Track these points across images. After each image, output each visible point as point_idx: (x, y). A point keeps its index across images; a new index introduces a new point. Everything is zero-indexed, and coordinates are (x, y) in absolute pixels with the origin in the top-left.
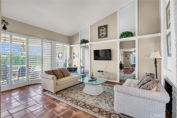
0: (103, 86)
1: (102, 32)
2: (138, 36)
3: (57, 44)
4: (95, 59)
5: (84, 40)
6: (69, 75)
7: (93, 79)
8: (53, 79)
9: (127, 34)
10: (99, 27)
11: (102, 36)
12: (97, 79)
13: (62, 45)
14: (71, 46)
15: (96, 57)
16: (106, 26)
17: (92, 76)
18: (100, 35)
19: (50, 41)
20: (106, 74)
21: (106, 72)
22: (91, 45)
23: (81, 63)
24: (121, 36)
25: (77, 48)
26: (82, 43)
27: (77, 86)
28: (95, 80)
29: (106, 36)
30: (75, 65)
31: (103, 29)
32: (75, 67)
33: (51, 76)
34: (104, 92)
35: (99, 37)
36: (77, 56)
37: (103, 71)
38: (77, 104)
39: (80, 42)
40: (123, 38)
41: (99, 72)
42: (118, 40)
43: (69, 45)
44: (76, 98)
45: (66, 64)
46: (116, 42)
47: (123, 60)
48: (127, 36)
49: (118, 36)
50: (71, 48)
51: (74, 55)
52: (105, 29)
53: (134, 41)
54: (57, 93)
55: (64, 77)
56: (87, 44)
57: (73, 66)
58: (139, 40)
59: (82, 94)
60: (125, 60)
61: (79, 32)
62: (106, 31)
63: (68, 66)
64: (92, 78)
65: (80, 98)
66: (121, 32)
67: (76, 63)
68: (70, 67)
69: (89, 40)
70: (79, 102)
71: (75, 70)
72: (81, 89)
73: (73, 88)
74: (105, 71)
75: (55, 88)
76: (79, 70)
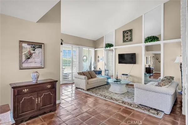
0: (127, 88)
1: (127, 36)
2: (164, 40)
3: (84, 49)
4: (120, 62)
5: (109, 44)
6: (96, 77)
7: (117, 81)
8: (85, 79)
9: (152, 39)
10: (124, 32)
11: (126, 40)
12: (121, 80)
13: (87, 49)
14: (96, 49)
15: (121, 60)
16: (131, 31)
17: (117, 78)
18: (125, 39)
19: (78, 46)
20: (130, 77)
21: (131, 76)
22: (115, 49)
23: (106, 66)
24: (146, 41)
25: (102, 52)
26: (107, 47)
27: (103, 86)
28: (120, 81)
29: (131, 40)
30: (100, 68)
31: (127, 33)
32: (100, 70)
33: (83, 77)
34: (128, 92)
35: (124, 41)
36: (101, 59)
37: (127, 75)
38: (105, 98)
39: (104, 46)
40: (147, 42)
41: (123, 75)
42: (143, 45)
43: (94, 48)
44: (104, 94)
45: (91, 67)
46: (141, 47)
47: (152, 63)
48: (152, 41)
49: (143, 40)
50: (96, 52)
51: (98, 59)
52: (130, 33)
53: (160, 45)
54: (88, 90)
55: (92, 78)
56: (112, 48)
57: (98, 69)
58: (164, 44)
59: (108, 92)
60: (155, 64)
61: (103, 37)
62: (131, 35)
63: (93, 69)
64: (117, 79)
65: (107, 94)
66: (146, 37)
67: (101, 66)
68: (95, 70)
69: (114, 44)
70: (107, 96)
71: (100, 73)
72: (107, 89)
73: (100, 88)
74: (129, 74)
75: (86, 86)
76: (103, 73)
